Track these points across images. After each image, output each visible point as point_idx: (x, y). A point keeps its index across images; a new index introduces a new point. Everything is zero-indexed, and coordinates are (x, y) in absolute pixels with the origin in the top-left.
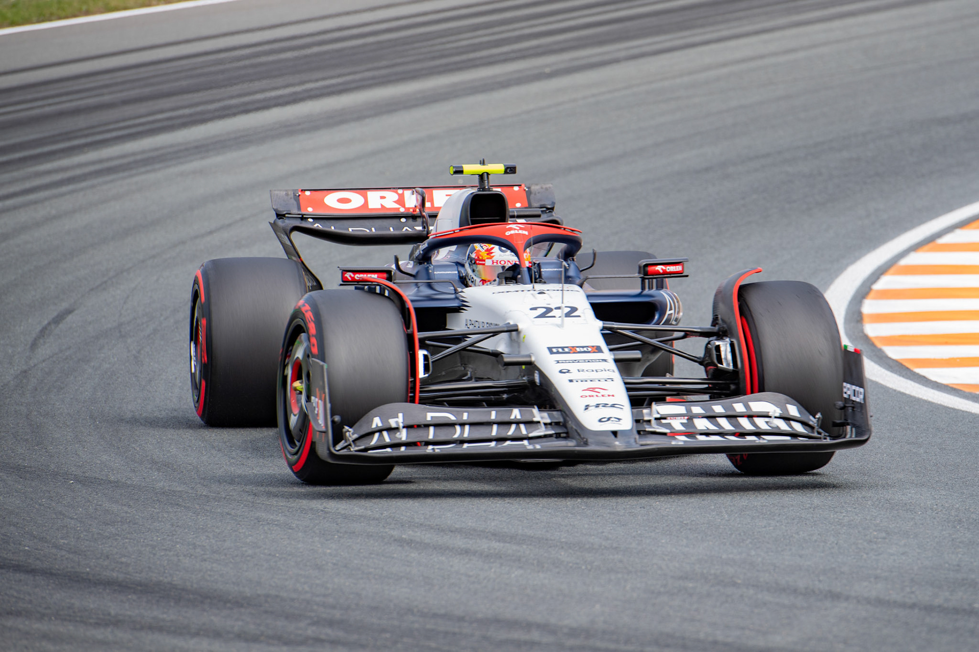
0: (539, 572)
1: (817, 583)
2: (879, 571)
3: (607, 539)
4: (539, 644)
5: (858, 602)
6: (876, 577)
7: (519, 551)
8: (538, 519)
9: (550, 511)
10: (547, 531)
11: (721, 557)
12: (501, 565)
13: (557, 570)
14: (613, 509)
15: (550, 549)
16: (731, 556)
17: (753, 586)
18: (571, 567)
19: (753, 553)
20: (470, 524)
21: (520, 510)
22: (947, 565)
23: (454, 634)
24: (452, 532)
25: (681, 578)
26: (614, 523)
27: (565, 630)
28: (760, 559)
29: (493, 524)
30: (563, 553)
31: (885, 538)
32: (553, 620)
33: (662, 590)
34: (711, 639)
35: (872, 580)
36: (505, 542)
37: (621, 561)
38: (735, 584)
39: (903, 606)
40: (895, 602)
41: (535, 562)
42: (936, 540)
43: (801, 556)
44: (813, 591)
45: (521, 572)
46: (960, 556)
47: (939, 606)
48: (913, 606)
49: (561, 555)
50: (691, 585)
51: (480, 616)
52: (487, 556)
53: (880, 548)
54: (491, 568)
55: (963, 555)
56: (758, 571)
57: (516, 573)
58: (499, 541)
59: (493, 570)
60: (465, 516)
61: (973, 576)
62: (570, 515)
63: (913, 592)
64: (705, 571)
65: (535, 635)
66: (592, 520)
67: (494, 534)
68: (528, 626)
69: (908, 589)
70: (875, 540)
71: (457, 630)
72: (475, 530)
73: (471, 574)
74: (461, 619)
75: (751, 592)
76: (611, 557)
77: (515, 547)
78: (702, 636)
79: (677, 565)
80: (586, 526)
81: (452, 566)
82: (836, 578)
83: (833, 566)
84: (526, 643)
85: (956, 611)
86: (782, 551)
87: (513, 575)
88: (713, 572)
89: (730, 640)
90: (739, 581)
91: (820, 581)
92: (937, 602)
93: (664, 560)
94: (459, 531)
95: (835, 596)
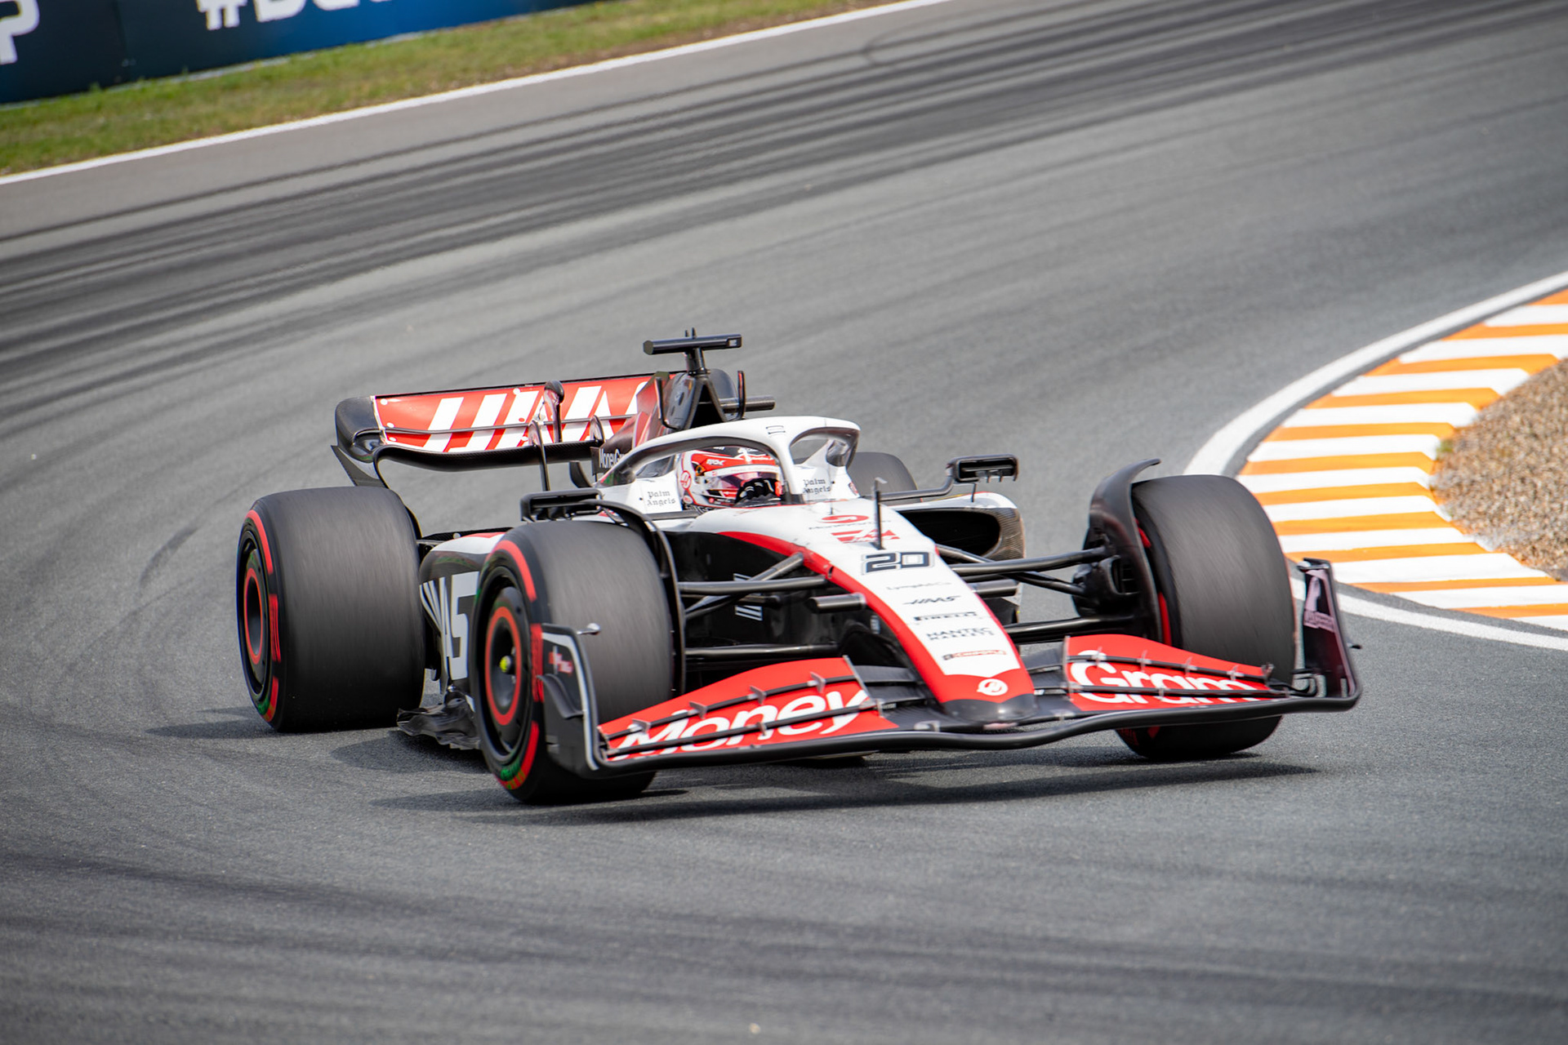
0: (812, 854)
1: (1180, 855)
2: (1261, 837)
4: (814, 949)
5: (1235, 878)
6: (1259, 845)
7: (787, 828)
11: (1052, 827)
12: (764, 846)
13: (837, 851)
15: (827, 824)
16: (1066, 824)
17: (1095, 862)
18: (855, 846)
22: (1352, 825)
23: (703, 940)
25: (1000, 855)
27: (849, 930)
28: (1104, 827)
30: (844, 829)
31: (1268, 792)
32: (832, 918)
33: (976, 872)
34: (1040, 934)
35: (1253, 848)
37: (921, 836)
38: (1071, 861)
39: (1294, 881)
40: (1283, 876)
41: (808, 841)
42: (1338, 791)
43: (1158, 821)
44: (1176, 867)
45: (789, 855)
46: (1369, 812)
47: (1342, 880)
48: (1307, 881)
49: (842, 831)
50: (1013, 864)
51: (736, 915)
52: (745, 836)
53: (1263, 805)
54: (749, 852)
55: (1373, 810)
56: (1102, 842)
57: (783, 857)
59: (752, 854)
61: (1387, 838)
63: (1307, 863)
64: (1032, 845)
65: (809, 938)
68: (800, 926)
69: (1300, 859)
70: (1257, 795)
71: (706, 935)
73: (724, 860)
74: (712, 920)
75: (1093, 870)
76: (908, 831)
78: (1028, 931)
79: (995, 839)
81: (698, 851)
82: (1206, 848)
83: (1202, 832)
84: (797, 948)
85: (1364, 885)
86: (1134, 815)
87: (779, 860)
88: (1042, 846)
89: (1065, 935)
90: (1077, 857)
91: (1184, 852)
92: (1342, 872)
93: (976, 832)
95: (1204, 872)
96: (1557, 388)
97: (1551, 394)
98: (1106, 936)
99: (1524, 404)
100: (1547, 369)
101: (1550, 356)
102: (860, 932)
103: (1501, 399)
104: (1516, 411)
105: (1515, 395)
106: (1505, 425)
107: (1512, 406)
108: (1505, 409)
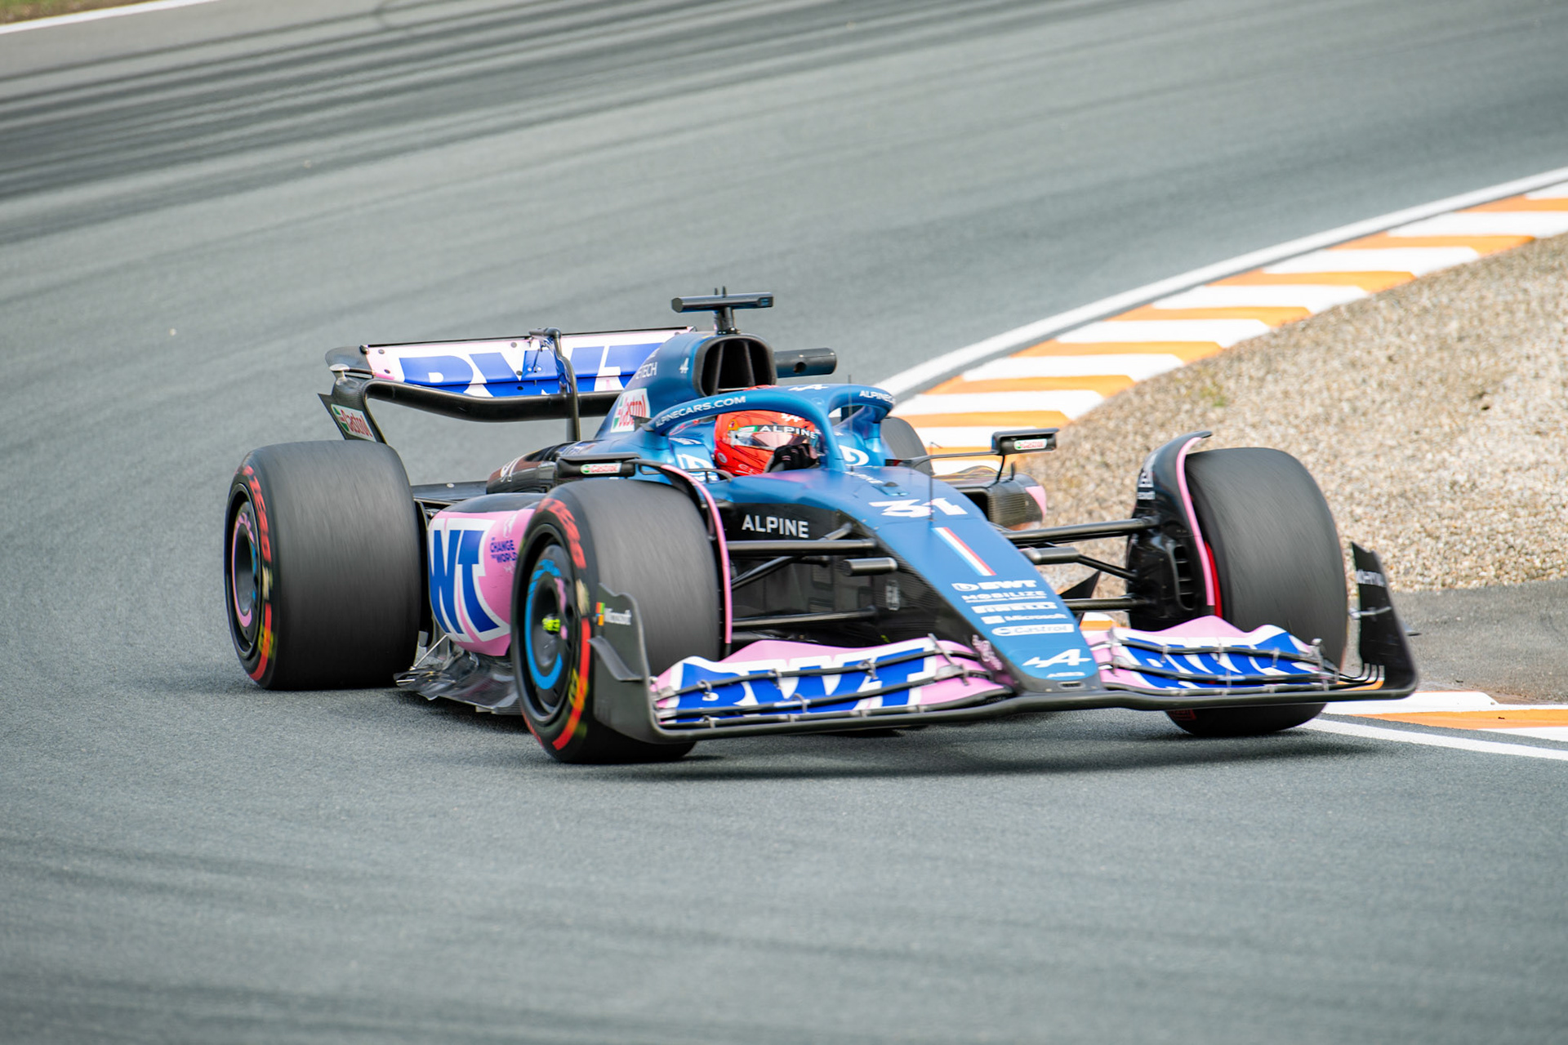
0: (268, 915)
1: (684, 920)
2: (777, 901)
3: (375, 863)
4: (261, 1022)
5: (743, 946)
6: (773, 910)
7: (241, 886)
8: (273, 837)
9: (292, 824)
10: (285, 855)
11: (544, 887)
12: (213, 906)
13: (296, 912)
14: (388, 819)
15: (287, 881)
16: (560, 884)
17: (589, 927)
18: (318, 907)
19: (593, 878)
20: (168, 847)
21: (247, 825)
22: (877, 889)
23: (132, 1010)
24: (139, 859)
25: (482, 919)
26: (387, 840)
27: (302, 1001)
28: (602, 888)
29: (203, 846)
30: (307, 887)
31: (790, 852)
32: (284, 987)
33: (453, 936)
34: (520, 1007)
35: (766, 913)
36: (219, 871)
37: (394, 896)
38: (562, 926)
39: (808, 950)
40: (797, 945)
41: (264, 901)
42: (866, 852)
43: (663, 882)
44: (678, 933)
45: (241, 916)
46: (897, 875)
47: (861, 949)
48: (822, 950)
49: (304, 889)
50: (496, 929)
51: (174, 983)
52: (192, 894)
53: (781, 866)
54: (196, 912)
55: (902, 873)
56: (598, 905)
57: (234, 917)
58: (211, 871)
59: (199, 915)
60: (162, 835)
61: (914, 904)
62: (322, 830)
63: (824, 931)
64: (519, 908)
65: (256, 1010)
66: (356, 837)
67: (204, 861)
68: (247, 996)
69: (817, 926)
71: (136, 1005)
72: (175, 855)
73: (165, 921)
74: (144, 988)
75: (586, 936)
76: (380, 890)
77: (234, 880)
78: (507, 1003)
79: (478, 899)
80: (346, 845)
81: (136, 910)
82: (714, 913)
83: (711, 895)
84: (240, 1021)
85: (885, 955)
86: (637, 874)
87: (229, 922)
88: (530, 908)
89: (548, 1007)
90: (569, 921)
91: (689, 918)
92: (859, 942)
93: (459, 892)
94: (152, 858)
95: (708, 939)
96: (1132, 414)
97: (1125, 420)
98: (594, 1009)
99: (1095, 429)
100: (1123, 392)
101: (1125, 378)
102: (314, 1003)
103: (1071, 424)
104: (1086, 437)
105: (1086, 420)
106: (1075, 453)
107: (1083, 431)
108: (1075, 434)
